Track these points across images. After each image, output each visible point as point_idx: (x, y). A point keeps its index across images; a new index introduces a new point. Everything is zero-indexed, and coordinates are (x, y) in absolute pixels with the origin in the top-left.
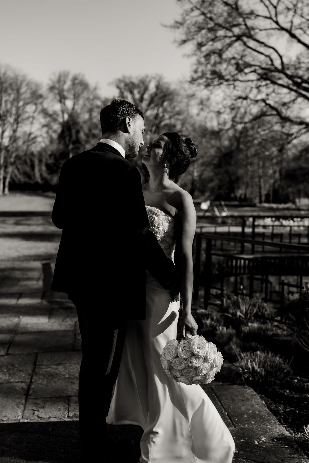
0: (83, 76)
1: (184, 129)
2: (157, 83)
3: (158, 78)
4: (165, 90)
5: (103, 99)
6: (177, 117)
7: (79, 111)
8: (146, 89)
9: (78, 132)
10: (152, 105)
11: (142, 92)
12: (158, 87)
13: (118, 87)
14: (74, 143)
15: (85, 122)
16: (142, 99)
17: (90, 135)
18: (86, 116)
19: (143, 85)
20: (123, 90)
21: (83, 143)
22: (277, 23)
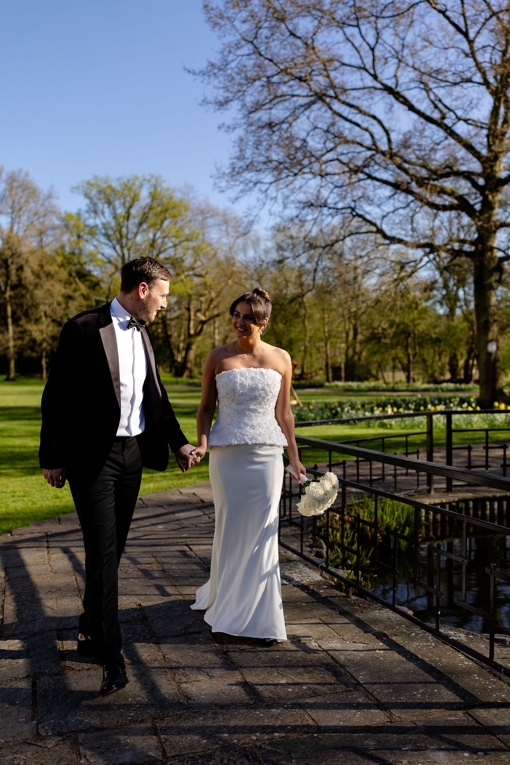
0: (27, 175)
1: (198, 263)
2: (152, 190)
3: (153, 181)
4: (165, 201)
5: (63, 215)
6: (185, 244)
7: (21, 234)
8: (135, 199)
9: (20, 268)
10: (145, 226)
11: (127, 205)
12: (153, 196)
13: (87, 196)
14: (13, 288)
15: (32, 252)
16: (128, 216)
17: (42, 275)
18: (33, 243)
19: (129, 193)
20: (95, 200)
21: (31, 288)
22: (375, 77)
